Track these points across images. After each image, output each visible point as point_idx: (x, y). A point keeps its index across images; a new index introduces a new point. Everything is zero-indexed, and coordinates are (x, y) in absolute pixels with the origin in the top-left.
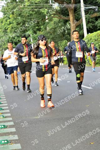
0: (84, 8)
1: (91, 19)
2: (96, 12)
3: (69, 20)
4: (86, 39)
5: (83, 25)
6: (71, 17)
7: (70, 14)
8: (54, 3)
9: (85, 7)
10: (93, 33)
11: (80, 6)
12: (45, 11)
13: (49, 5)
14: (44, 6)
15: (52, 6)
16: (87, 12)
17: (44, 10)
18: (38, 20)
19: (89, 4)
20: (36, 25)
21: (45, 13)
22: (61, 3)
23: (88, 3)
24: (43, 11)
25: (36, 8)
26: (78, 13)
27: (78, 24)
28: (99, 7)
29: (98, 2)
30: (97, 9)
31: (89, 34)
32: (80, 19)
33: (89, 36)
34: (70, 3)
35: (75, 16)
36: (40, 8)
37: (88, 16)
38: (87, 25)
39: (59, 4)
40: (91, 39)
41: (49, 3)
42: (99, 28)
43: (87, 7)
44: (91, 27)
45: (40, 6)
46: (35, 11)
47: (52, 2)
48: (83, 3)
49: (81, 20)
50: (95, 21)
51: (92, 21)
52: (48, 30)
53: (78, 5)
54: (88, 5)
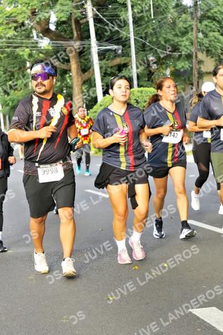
0: (97, 48)
1: (109, 70)
2: (119, 56)
3: (70, 71)
5: (95, 80)
6: (74, 65)
7: (71, 60)
8: (42, 38)
9: (100, 46)
11: (90, 44)
12: (24, 52)
13: (33, 41)
14: (22, 43)
15: (37, 43)
16: (102, 55)
17: (24, 50)
18: (11, 69)
19: (106, 41)
20: (8, 78)
21: (26, 57)
22: (54, 38)
23: (105, 39)
24: (21, 53)
25: (8, 47)
26: (86, 57)
27: (87, 78)
28: (123, 46)
29: (121, 38)
30: (120, 51)
31: (107, 96)
32: (90, 68)
33: (106, 101)
34: (71, 38)
35: (81, 62)
36: (16, 47)
37: (105, 64)
38: (102, 80)
39: (51, 39)
41: (33, 37)
43: (102, 46)
45: (15, 43)
46: (7, 53)
47: (37, 35)
48: (95, 39)
49: (91, 70)
50: (117, 72)
51: (112, 72)
52: (30, 88)
53: (86, 42)
54: (104, 44)
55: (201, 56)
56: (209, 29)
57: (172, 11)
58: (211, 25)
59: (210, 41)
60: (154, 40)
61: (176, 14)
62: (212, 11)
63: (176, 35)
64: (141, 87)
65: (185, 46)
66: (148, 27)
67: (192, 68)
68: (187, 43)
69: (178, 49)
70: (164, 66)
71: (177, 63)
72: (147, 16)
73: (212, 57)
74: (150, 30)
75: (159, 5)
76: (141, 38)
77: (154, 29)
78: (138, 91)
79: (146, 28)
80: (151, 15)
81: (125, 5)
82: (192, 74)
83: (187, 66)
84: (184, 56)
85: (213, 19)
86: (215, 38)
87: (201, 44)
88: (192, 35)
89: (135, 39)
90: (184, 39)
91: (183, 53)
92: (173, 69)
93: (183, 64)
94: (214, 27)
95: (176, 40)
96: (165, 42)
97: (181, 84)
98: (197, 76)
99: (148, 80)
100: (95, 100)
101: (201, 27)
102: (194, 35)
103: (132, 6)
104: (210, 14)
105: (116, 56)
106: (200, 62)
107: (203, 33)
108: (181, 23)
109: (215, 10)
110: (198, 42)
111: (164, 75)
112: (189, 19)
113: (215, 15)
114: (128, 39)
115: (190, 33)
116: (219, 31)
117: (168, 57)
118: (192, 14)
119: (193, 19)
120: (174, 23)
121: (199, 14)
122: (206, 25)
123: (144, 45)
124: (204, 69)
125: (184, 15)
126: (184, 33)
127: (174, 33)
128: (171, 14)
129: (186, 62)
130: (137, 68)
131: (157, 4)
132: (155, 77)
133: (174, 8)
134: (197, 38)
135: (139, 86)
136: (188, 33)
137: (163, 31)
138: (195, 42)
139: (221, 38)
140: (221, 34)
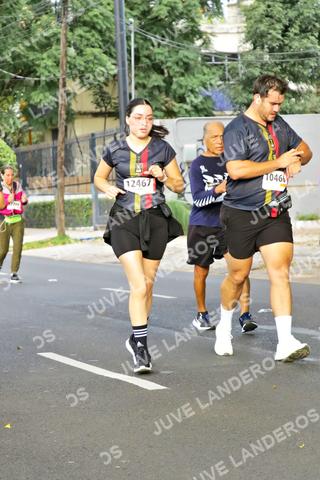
55: (72, 85)
56: (85, 42)
57: (25, 8)
58: (88, 35)
59: (87, 62)
61: (32, 15)
62: (91, 14)
63: (31, 48)
65: (45, 68)
67: (56, 104)
68: (50, 63)
69: (35, 71)
70: (10, 98)
71: (33, 94)
73: (89, 89)
82: (56, 113)
83: (48, 100)
84: (43, 83)
85: (93, 26)
86: (95, 57)
87: (72, 66)
88: (57, 50)
90: (45, 55)
91: (43, 78)
92: (24, 104)
93: (41, 96)
94: (93, 39)
95: (32, 56)
96: (14, 58)
97: (38, 130)
98: (64, 116)
101: (73, 37)
102: (62, 51)
104: (86, 18)
106: (70, 95)
107: (76, 48)
108: (40, 29)
109: (96, 12)
110: (68, 62)
111: (11, 113)
112: (54, 23)
113: (95, 20)
115: (54, 47)
116: (100, 47)
117: (14, 82)
118: (58, 15)
119: (60, 23)
120: (28, 30)
121: (70, 17)
122: (81, 36)
124: (75, 107)
125: (45, 17)
126: (45, 46)
127: (28, 44)
128: (24, 13)
129: (47, 94)
133: (28, 4)
134: (66, 55)
136: (51, 46)
137: (10, 41)
138: (63, 61)
139: (105, 57)
140: (105, 53)
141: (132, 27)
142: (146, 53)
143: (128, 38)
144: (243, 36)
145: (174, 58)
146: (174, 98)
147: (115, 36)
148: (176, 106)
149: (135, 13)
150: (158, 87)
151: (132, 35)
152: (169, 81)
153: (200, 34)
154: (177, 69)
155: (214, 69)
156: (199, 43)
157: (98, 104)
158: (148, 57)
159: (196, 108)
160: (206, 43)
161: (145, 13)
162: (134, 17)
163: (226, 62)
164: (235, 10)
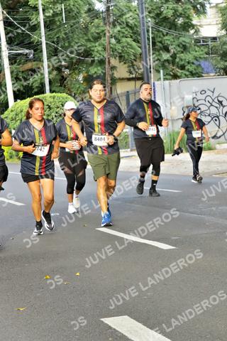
0: (7, 52)
1: (20, 74)
2: (30, 60)
4: (12, 111)
5: (6, 85)
9: (10, 50)
10: (24, 101)
16: (13, 59)
19: (17, 45)
23: (16, 43)
28: (35, 51)
29: (33, 42)
30: (31, 56)
31: (19, 101)
33: (17, 106)
37: (16, 68)
38: (13, 84)
40: (21, 111)
42: (36, 90)
43: (13, 50)
44: (22, 89)
48: (5, 43)
49: (1, 74)
50: (29, 77)
51: (23, 77)
54: (14, 48)
55: (114, 62)
56: (122, 35)
57: (84, 15)
58: (123, 30)
59: (123, 47)
60: (67, 44)
61: (88, 19)
62: (125, 17)
63: (89, 40)
64: (53, 92)
65: (97, 52)
66: (59, 31)
67: (105, 74)
68: (100, 48)
69: (91, 54)
70: (76, 71)
71: (90, 68)
72: (59, 20)
73: (125, 63)
74: (62, 35)
75: (71, 9)
76: (53, 42)
77: (66, 34)
78: (51, 97)
79: (57, 32)
80: (62, 20)
81: (35, 8)
82: (105, 80)
83: (100, 72)
84: (96, 61)
85: (126, 25)
86: (128, 44)
87: (114, 50)
88: (104, 41)
89: (47, 44)
90: (97, 44)
91: (96, 58)
92: (86, 75)
93: (95, 70)
94: (126, 33)
95: (89, 45)
96: (78, 47)
98: (110, 82)
99: (61, 86)
100: (6, 106)
101: (114, 32)
102: (107, 41)
103: (44, 10)
104: (122, 20)
105: (28, 60)
106: (113, 68)
107: (116, 39)
108: (94, 28)
109: (128, 15)
110: (111, 48)
111: (77, 81)
112: (102, 24)
113: (128, 20)
114: (40, 44)
115: (102, 39)
116: (131, 37)
117: (79, 62)
118: (104, 19)
119: (105, 24)
120: (87, 27)
121: (111, 20)
122: (119, 31)
123: (56, 49)
124: (117, 75)
125: (96, 20)
126: (97, 38)
127: (86, 38)
128: (84, 19)
129: (99, 68)
130: (50, 73)
131: (68, 8)
132: (68, 82)
133: (85, 13)
134: (110, 43)
135: (51, 91)
136: (101, 38)
137: (76, 36)
138: (108, 47)
139: (134, 44)
140: (134, 41)
141: (150, 24)
142: (159, 39)
143: (148, 31)
144: (220, 26)
145: (176, 42)
146: (178, 67)
147: (140, 30)
148: (179, 72)
149: (151, 15)
150: (167, 61)
151: (150, 29)
152: (174, 56)
153: (193, 26)
154: (179, 49)
155: (202, 48)
156: (192, 32)
157: (131, 73)
158: (161, 42)
159: (191, 72)
160: (197, 32)
161: (158, 15)
162: (151, 17)
163: (210, 43)
164: (214, 10)
